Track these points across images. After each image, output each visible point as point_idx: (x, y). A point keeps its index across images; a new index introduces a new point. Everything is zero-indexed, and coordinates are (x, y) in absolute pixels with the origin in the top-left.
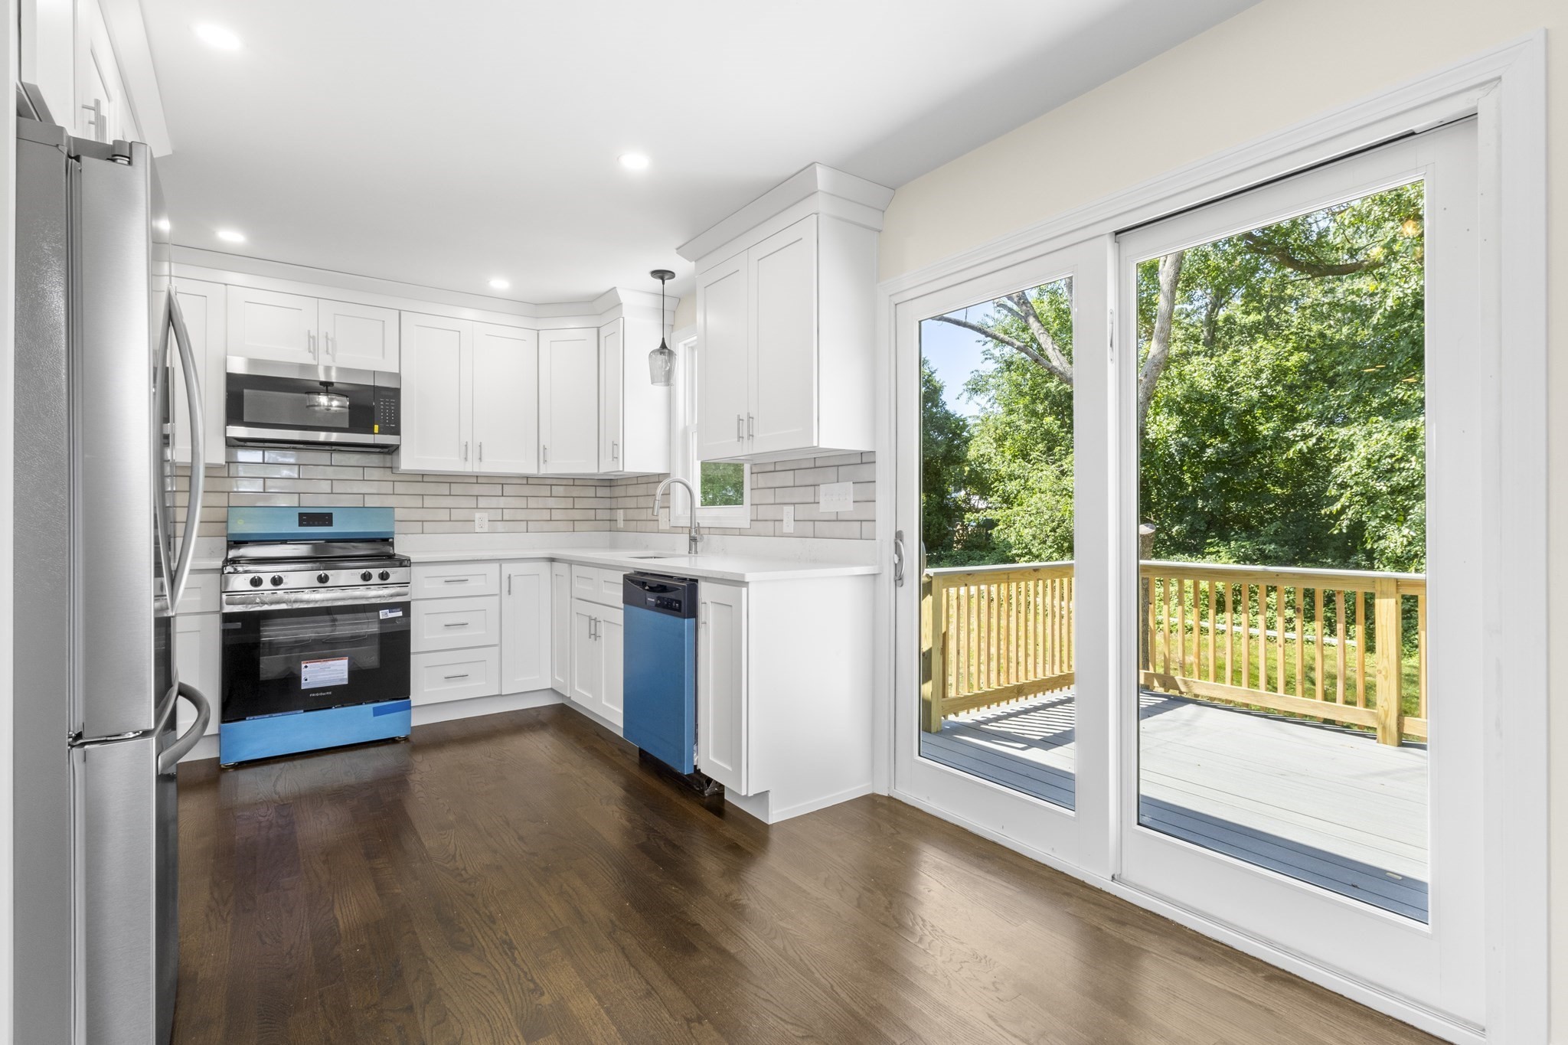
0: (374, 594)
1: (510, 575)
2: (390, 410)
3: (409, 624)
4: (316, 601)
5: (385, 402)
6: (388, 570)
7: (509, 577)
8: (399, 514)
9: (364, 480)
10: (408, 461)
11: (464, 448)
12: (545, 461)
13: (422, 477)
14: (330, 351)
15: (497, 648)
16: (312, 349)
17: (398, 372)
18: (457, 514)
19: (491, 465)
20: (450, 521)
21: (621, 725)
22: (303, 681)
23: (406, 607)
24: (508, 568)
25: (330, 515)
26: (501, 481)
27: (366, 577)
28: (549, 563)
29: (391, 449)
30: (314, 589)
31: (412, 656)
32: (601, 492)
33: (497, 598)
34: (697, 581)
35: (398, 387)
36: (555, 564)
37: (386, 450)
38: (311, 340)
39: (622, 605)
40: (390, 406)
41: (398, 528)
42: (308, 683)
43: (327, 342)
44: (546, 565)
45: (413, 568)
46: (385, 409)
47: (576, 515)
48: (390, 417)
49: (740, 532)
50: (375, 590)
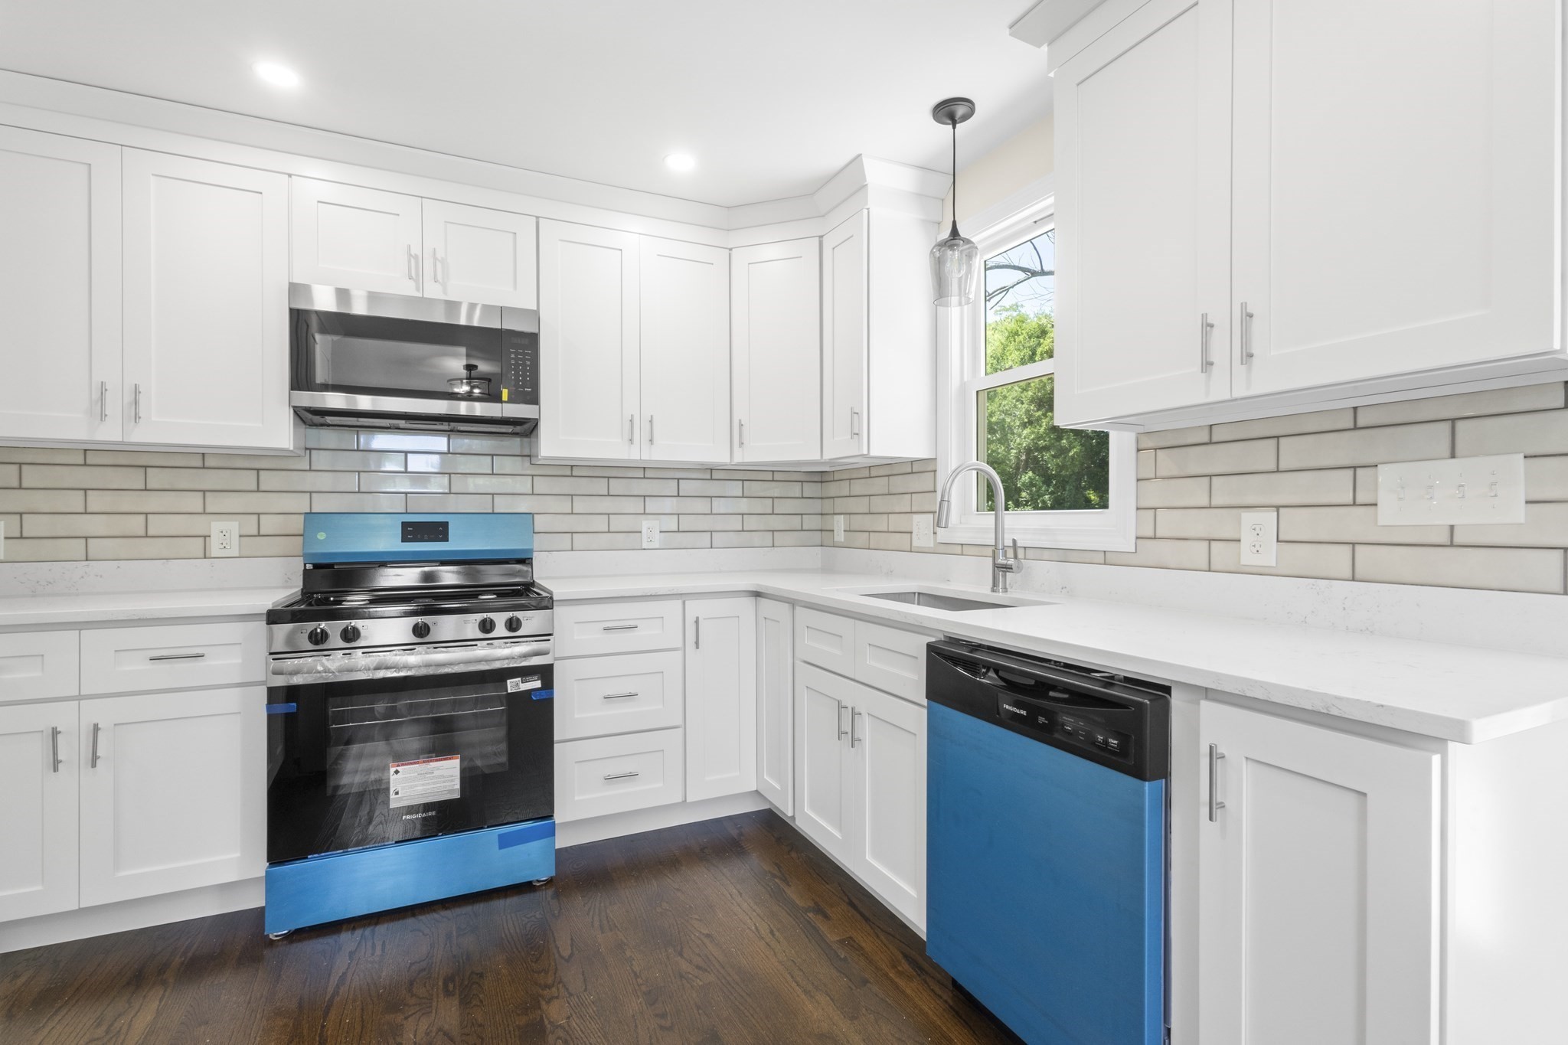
0: (500, 653)
1: (697, 618)
2: (524, 365)
3: (550, 702)
4: (410, 668)
5: (516, 354)
6: (519, 614)
7: (697, 622)
8: (540, 523)
9: (493, 474)
10: (550, 444)
11: (629, 423)
12: (741, 444)
13: (571, 469)
14: (439, 277)
15: (680, 731)
16: (413, 275)
17: (535, 309)
18: (617, 523)
19: (668, 450)
20: (609, 532)
21: (925, 929)
22: (392, 796)
23: (545, 673)
24: (695, 608)
25: (445, 526)
26: (675, 474)
27: (487, 626)
28: (753, 599)
29: (526, 426)
30: (408, 647)
31: (555, 745)
32: (810, 490)
33: (680, 653)
34: (1167, 690)
35: (536, 331)
36: (763, 601)
37: (518, 429)
38: (413, 261)
39: (925, 702)
40: (524, 360)
41: (538, 542)
42: (401, 799)
43: (435, 266)
44: (749, 602)
45: (558, 610)
46: (517, 365)
47: (776, 522)
48: (524, 376)
49: (1106, 558)
50: (500, 647)
